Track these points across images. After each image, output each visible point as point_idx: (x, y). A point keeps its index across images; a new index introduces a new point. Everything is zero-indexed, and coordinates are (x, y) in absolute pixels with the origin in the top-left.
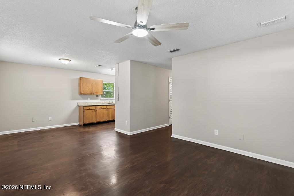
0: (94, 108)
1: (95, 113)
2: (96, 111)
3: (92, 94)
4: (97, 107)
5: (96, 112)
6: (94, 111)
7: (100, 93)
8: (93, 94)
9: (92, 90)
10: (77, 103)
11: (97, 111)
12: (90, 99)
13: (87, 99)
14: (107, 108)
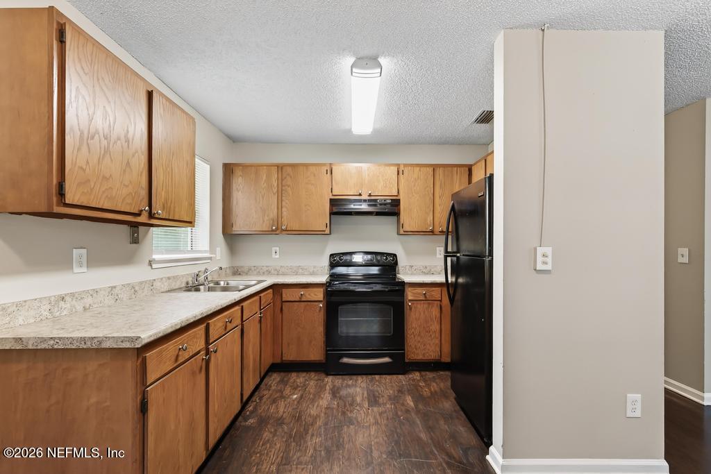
1: (202, 378)
5: (207, 368)
7: (185, 210)
8: (152, 216)
9: (144, 179)
11: (212, 362)
12: (89, 265)
14: (243, 322)
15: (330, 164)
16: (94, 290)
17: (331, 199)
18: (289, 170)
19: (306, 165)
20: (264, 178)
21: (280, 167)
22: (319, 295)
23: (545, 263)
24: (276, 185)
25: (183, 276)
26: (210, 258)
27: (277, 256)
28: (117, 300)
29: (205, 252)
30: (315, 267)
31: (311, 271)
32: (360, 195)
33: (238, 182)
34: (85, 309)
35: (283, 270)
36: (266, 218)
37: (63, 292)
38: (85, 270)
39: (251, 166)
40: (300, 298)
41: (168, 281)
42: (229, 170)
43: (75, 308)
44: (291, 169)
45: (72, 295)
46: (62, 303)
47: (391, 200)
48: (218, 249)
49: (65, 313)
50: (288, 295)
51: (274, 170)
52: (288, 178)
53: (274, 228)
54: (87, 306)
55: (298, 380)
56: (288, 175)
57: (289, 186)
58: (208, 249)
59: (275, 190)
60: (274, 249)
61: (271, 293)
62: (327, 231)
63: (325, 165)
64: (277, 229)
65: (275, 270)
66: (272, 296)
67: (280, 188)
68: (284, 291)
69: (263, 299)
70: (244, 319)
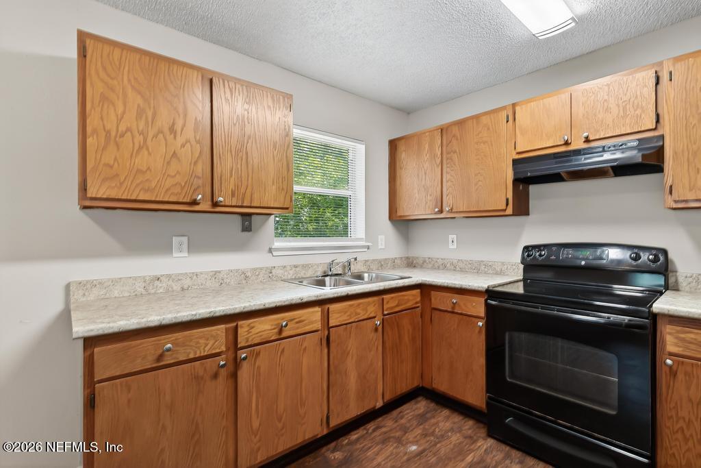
0: (215, 340)
1: (220, 388)
2: (236, 363)
3: (205, 206)
4: (244, 325)
5: (234, 376)
6: (215, 376)
7: (270, 196)
8: (215, 204)
9: (202, 168)
10: (68, 287)
11: (245, 372)
12: (190, 250)
13: (167, 249)
14: (329, 328)
15: (513, 105)
16: (193, 273)
18: (455, 130)
20: (427, 146)
21: (443, 130)
22: (478, 308)
24: (439, 153)
25: (318, 265)
26: (368, 248)
27: (454, 247)
28: (221, 284)
29: (361, 239)
30: (503, 264)
32: (567, 143)
33: (403, 155)
34: (183, 289)
35: (461, 265)
36: (429, 198)
37: (158, 273)
38: (186, 255)
39: (414, 136)
40: (453, 308)
41: (294, 269)
42: (393, 145)
43: (172, 288)
44: (457, 128)
45: (169, 276)
46: (157, 283)
47: (639, 140)
48: (381, 239)
49: (161, 291)
50: (438, 300)
51: (438, 135)
52: (454, 142)
53: (437, 210)
54: (186, 287)
55: (441, 424)
56: (454, 136)
57: (455, 152)
58: (364, 237)
59: (438, 161)
60: (451, 237)
61: (414, 296)
62: (510, 211)
63: (504, 108)
64: (441, 211)
65: (452, 264)
66: (419, 299)
67: (444, 156)
68: (433, 293)
69: (391, 302)
70: (331, 324)
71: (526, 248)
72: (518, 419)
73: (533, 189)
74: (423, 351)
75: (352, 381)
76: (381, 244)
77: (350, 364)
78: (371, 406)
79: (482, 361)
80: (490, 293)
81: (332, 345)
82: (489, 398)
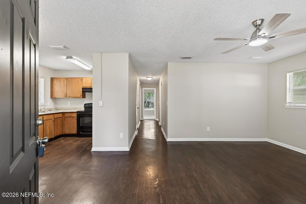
14: (43, 120)
15: (82, 78)
17: (82, 88)
18: (70, 80)
19: (75, 78)
20: (63, 82)
21: (67, 79)
22: (75, 115)
23: (101, 104)
24: (66, 84)
26: (45, 105)
27: (69, 104)
31: (79, 109)
32: (91, 87)
33: (56, 83)
35: (71, 109)
36: (63, 93)
39: (59, 78)
40: (70, 116)
42: (52, 79)
48: (48, 102)
50: (66, 115)
51: (65, 79)
52: (70, 82)
57: (70, 84)
58: (44, 103)
59: (66, 85)
60: (68, 102)
61: (61, 115)
62: (81, 97)
63: (80, 78)
64: (66, 97)
65: (69, 109)
66: (62, 115)
67: (67, 85)
68: (65, 114)
69: (56, 116)
70: (44, 120)
71: (85, 104)
72: (82, 132)
73: (86, 93)
74: (63, 126)
75: (48, 131)
76: (48, 104)
77: (48, 128)
78: (52, 137)
79: (76, 125)
80: (78, 112)
81: (44, 124)
82: (78, 130)
